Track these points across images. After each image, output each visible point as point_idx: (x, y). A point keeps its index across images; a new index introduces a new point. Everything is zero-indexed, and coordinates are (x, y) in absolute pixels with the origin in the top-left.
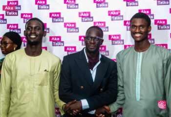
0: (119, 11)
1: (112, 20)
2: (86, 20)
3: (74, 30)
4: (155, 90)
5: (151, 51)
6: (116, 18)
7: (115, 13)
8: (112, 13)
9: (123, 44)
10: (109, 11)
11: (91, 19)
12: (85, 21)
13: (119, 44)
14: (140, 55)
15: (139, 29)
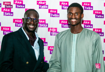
0: (45, 1)
1: (40, 8)
2: (19, 6)
3: (10, 14)
4: (87, 63)
5: (83, 33)
6: (42, 7)
7: (42, 3)
8: (40, 3)
9: (47, 27)
10: (37, 1)
11: (24, 6)
12: (18, 8)
13: (45, 27)
14: (75, 36)
15: (75, 15)
